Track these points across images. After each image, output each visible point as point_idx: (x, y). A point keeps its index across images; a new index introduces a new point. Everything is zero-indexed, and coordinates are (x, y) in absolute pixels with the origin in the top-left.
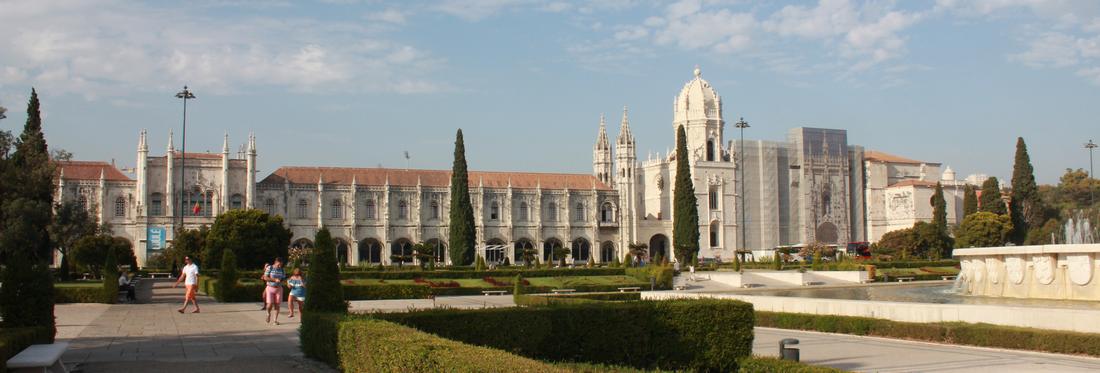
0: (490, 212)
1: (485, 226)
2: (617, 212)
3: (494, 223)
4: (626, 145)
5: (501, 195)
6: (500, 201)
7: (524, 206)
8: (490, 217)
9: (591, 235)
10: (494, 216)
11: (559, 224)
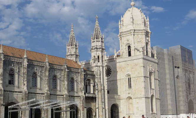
0: (8, 78)
1: (4, 91)
2: (94, 86)
3: (10, 88)
4: (100, 40)
5: (18, 63)
6: (16, 69)
7: (34, 76)
8: (7, 82)
9: (79, 103)
10: (11, 82)
11: (58, 93)
